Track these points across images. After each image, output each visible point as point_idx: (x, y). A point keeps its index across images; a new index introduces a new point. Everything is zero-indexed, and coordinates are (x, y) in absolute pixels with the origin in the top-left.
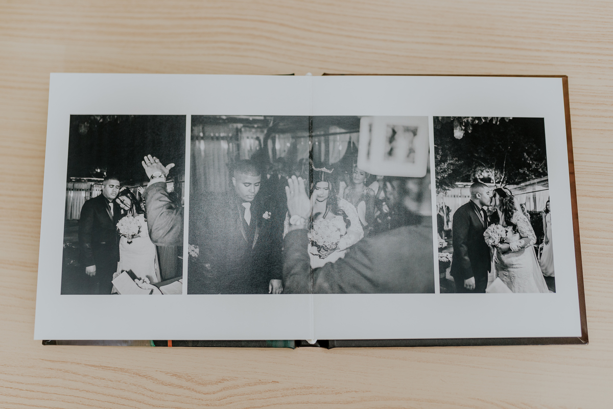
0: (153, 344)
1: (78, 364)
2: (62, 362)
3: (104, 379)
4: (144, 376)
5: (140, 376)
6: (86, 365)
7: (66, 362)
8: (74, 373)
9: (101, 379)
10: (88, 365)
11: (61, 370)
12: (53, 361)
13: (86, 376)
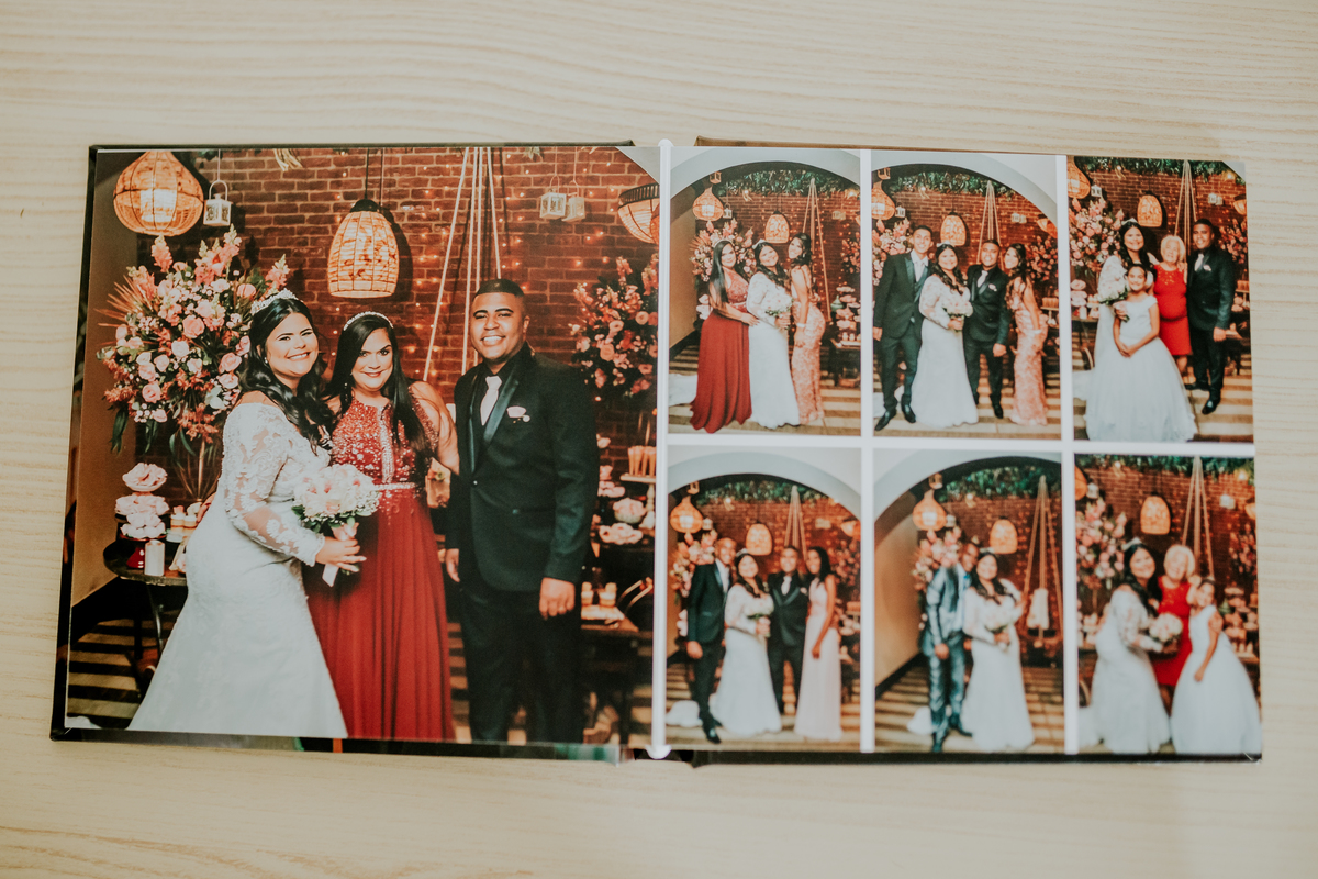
0: (298, 744)
1: (82, 836)
2: (46, 832)
3: (141, 870)
4: (231, 862)
5: (221, 861)
6: (100, 838)
7: (56, 833)
8: (74, 857)
9: (134, 869)
10: (105, 839)
11: (44, 851)
12: (26, 831)
13: (100, 862)
